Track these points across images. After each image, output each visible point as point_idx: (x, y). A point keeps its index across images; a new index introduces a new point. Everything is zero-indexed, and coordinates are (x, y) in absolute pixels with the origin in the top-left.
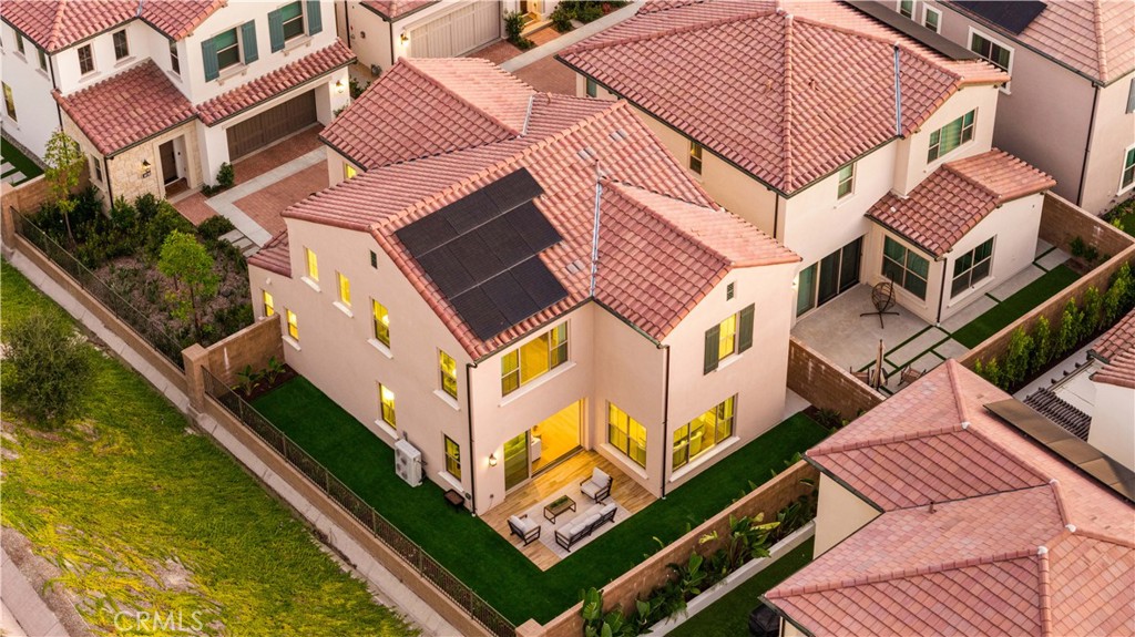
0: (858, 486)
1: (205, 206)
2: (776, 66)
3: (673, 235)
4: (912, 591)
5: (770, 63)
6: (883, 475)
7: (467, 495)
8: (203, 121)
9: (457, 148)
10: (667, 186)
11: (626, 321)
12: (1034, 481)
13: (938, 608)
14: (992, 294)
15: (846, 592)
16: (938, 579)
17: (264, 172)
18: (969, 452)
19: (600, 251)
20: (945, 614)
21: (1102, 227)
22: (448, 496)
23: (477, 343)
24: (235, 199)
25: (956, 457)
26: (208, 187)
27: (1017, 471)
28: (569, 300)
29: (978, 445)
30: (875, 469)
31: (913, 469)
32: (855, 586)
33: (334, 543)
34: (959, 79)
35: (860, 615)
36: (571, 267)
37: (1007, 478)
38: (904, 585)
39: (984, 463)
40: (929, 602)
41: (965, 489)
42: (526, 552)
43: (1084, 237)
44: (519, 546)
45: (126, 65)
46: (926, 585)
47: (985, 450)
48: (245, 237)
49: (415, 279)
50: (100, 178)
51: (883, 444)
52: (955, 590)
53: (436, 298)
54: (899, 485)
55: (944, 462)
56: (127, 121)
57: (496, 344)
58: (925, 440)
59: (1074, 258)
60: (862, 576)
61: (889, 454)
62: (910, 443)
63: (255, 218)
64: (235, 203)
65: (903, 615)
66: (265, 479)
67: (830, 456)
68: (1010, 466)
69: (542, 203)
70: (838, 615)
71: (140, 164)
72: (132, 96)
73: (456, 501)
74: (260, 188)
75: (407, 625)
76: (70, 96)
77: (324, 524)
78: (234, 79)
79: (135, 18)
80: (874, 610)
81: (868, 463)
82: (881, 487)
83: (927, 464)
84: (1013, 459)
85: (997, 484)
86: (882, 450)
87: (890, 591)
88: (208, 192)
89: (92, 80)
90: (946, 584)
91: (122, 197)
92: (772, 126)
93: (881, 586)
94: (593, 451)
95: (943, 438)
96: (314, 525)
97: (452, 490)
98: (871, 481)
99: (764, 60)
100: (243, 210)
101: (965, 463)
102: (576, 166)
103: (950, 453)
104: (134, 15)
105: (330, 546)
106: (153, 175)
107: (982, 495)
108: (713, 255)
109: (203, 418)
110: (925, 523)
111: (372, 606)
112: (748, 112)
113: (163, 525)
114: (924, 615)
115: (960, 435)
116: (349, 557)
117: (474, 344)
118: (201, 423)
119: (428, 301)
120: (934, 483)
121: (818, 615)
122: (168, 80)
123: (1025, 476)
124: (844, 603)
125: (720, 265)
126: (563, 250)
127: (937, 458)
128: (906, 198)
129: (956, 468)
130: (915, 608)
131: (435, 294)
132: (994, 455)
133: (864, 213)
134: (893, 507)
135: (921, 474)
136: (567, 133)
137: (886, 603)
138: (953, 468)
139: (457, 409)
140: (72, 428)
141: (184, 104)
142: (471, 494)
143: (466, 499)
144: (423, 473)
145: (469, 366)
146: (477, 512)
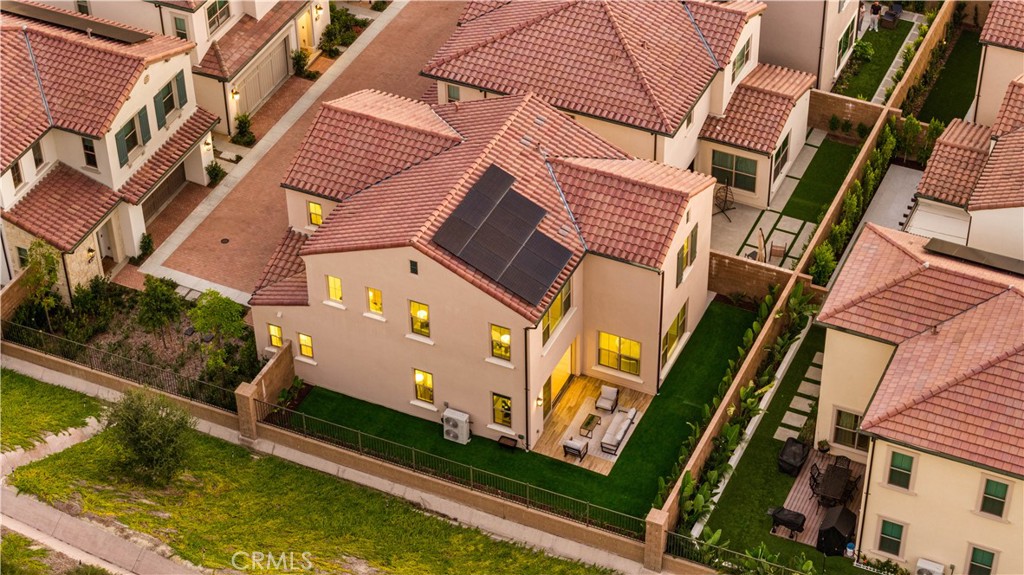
0: (869, 332)
1: (139, 273)
2: (612, 38)
3: (630, 186)
4: (968, 391)
5: (605, 37)
6: (883, 318)
7: (521, 437)
8: (128, 201)
9: (412, 164)
10: (592, 151)
11: (625, 261)
12: (997, 291)
13: (993, 398)
14: (790, 175)
15: (920, 407)
16: (983, 377)
17: (170, 233)
18: (939, 284)
19: (574, 214)
20: (1001, 400)
21: (853, 103)
22: (502, 441)
23: (531, 309)
24: (162, 261)
25: (931, 290)
26: (133, 258)
27: (981, 287)
28: (574, 258)
29: (944, 277)
30: (875, 316)
31: (904, 307)
32: (924, 400)
33: (428, 507)
34: (745, 14)
35: (939, 420)
36: (561, 231)
37: (976, 294)
38: (960, 389)
39: (954, 288)
40: (984, 395)
41: (950, 311)
42: (585, 465)
43: (837, 114)
44: (577, 463)
45: (45, 171)
46: (975, 384)
47: (950, 278)
48: (191, 290)
49: (463, 272)
51: (872, 296)
52: (999, 381)
53: (485, 283)
54: (898, 322)
55: (924, 296)
56: (70, 218)
57: (543, 306)
58: (902, 284)
59: (832, 133)
60: (926, 393)
61: (879, 302)
62: (892, 289)
63: (188, 271)
64: (163, 265)
65: (970, 410)
66: (340, 475)
67: (836, 316)
68: (974, 285)
69: (517, 188)
70: (923, 425)
71: (85, 252)
72: (62, 196)
73: (511, 444)
74: (176, 248)
75: (531, 549)
76: (11, 209)
77: (413, 495)
78: (139, 159)
79: (50, 129)
80: (947, 413)
81: (867, 313)
82: (886, 327)
83: (912, 301)
84: (973, 279)
85: (971, 300)
86: (873, 300)
87: (951, 396)
88: (136, 262)
89: (25, 190)
90: (990, 379)
91: (79, 284)
92: (633, 85)
93: (944, 395)
94: (583, 375)
95: (915, 279)
96: (403, 499)
97: (502, 437)
98: (877, 325)
99: (599, 35)
100: (175, 269)
101: (939, 292)
102: (524, 152)
103: (925, 288)
104: (49, 126)
105: (427, 511)
106: (95, 259)
107: (964, 311)
108: (671, 192)
109: (259, 443)
110: (938, 343)
111: (495, 543)
112: (607, 79)
113: (313, 533)
114: (985, 405)
115: (926, 273)
116: (447, 513)
117: (528, 311)
118: (257, 448)
119: (480, 287)
120: (925, 313)
121: (908, 430)
122: (83, 175)
123: (989, 289)
124: (922, 415)
125: (680, 199)
126: (549, 220)
127: (917, 294)
128: (724, 116)
129: (936, 297)
130: (977, 403)
131: (483, 280)
132: (958, 281)
133: (697, 136)
134: (902, 339)
135: (911, 309)
136: (505, 128)
137: (953, 405)
138: (932, 298)
139: (512, 367)
140: (180, 481)
141: (108, 191)
142: (524, 435)
143: (519, 440)
144: (470, 431)
145: (527, 329)
146: (531, 448)
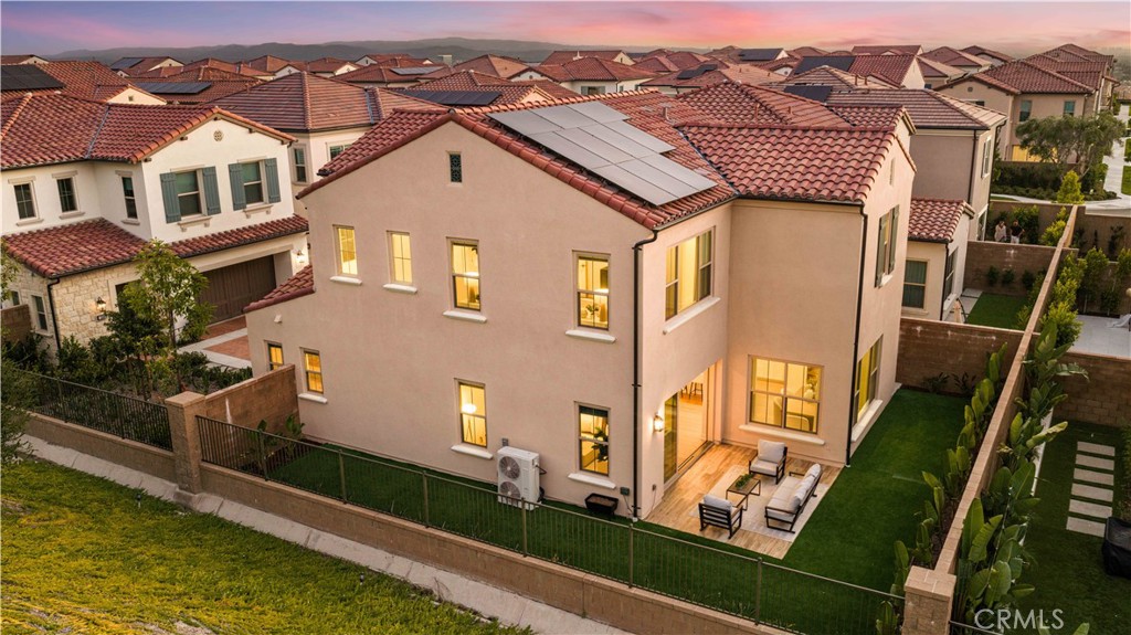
7: (624, 492)
19: (716, 164)
22: (592, 500)
24: (205, 346)
28: (719, 188)
33: (446, 596)
42: (739, 542)
43: (995, 266)
44: (725, 539)
45: (74, 218)
50: (44, 326)
56: (76, 254)
57: (669, 214)
59: (988, 291)
63: (231, 354)
64: (206, 349)
66: (310, 545)
71: (93, 301)
72: (81, 238)
73: (607, 506)
77: (422, 575)
78: (197, 228)
89: (33, 226)
91: (72, 337)
94: (725, 443)
96: (406, 582)
97: (592, 495)
100: (217, 352)
102: (643, 113)
109: (200, 499)
117: (643, 211)
122: (122, 230)
125: (881, 134)
141: (143, 244)
142: (632, 489)
143: (621, 498)
144: (542, 490)
145: (637, 247)
146: (644, 514)
